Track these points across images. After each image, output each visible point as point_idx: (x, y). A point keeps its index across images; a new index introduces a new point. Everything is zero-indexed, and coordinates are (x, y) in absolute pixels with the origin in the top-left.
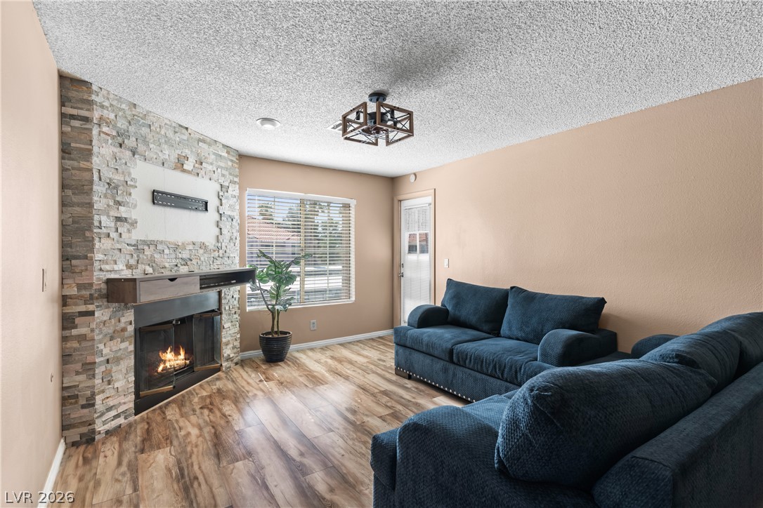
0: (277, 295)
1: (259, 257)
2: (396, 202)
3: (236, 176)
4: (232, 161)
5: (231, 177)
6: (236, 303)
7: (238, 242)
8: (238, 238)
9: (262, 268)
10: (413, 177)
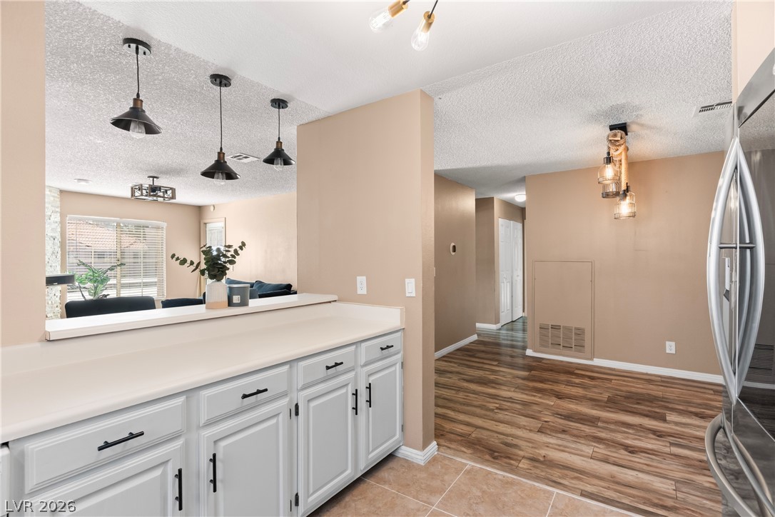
0: (95, 293)
1: (79, 265)
2: (202, 224)
3: (58, 207)
4: (54, 196)
5: (53, 209)
6: (58, 299)
7: (59, 255)
8: (60, 252)
9: (80, 272)
10: (212, 208)
